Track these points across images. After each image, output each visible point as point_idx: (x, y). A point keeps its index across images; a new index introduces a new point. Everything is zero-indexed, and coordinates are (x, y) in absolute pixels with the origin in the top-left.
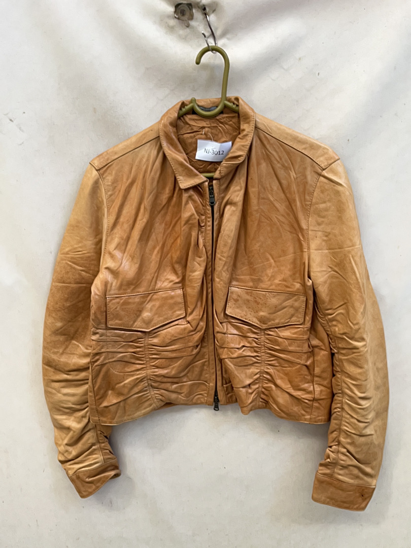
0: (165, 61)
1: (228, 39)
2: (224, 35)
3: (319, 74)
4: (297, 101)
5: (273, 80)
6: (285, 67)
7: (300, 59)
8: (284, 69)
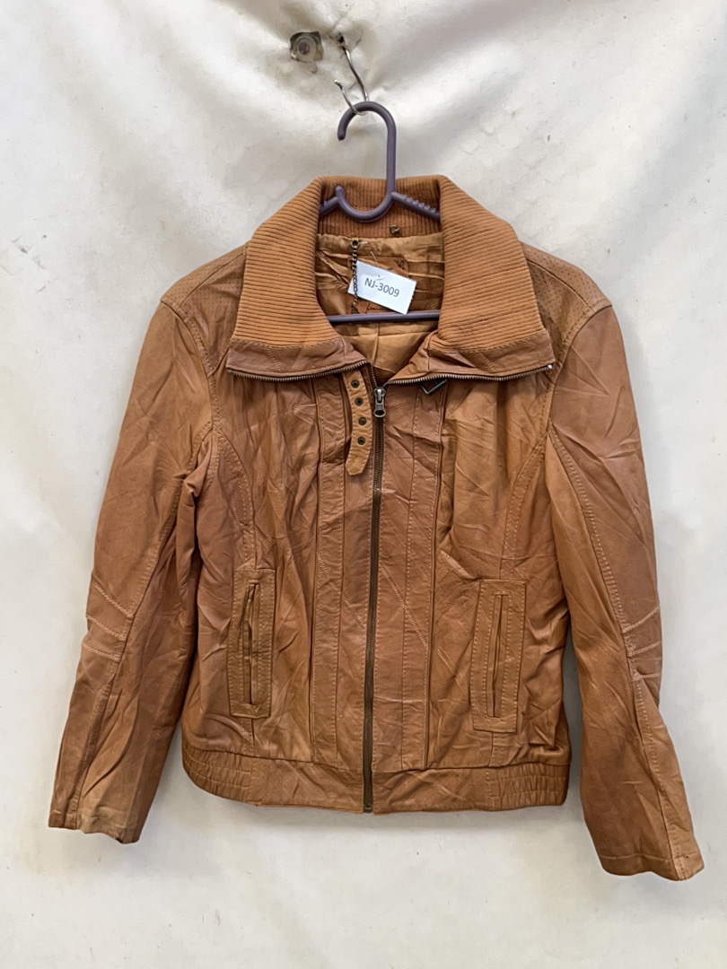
0: (278, 133)
1: (386, 89)
2: (377, 82)
3: (549, 137)
4: (513, 188)
5: (468, 153)
6: (490, 129)
7: (514, 114)
8: (486, 133)
